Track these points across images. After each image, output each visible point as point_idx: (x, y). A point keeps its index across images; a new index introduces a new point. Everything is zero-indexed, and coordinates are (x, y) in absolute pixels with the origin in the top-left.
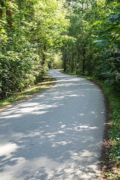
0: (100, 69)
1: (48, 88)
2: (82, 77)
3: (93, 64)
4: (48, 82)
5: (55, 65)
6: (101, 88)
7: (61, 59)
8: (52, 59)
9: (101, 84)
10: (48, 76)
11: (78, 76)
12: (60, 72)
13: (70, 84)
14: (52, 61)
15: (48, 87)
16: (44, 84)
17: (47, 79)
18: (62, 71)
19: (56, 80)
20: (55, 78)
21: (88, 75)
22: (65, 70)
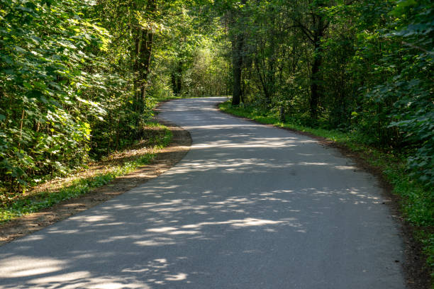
0: (386, 100)
1: (144, 180)
2: (305, 134)
3: (354, 79)
4: (155, 150)
5: (198, 78)
6: (386, 186)
7: (226, 56)
8: (187, 53)
9: (388, 170)
10: (162, 123)
11: (289, 129)
12: (215, 110)
13: (247, 162)
14: (190, 62)
15: (142, 175)
16: (131, 159)
17: (153, 138)
18: (225, 104)
19: (191, 143)
20: (188, 134)
21: (332, 126)
22: (235, 102)
